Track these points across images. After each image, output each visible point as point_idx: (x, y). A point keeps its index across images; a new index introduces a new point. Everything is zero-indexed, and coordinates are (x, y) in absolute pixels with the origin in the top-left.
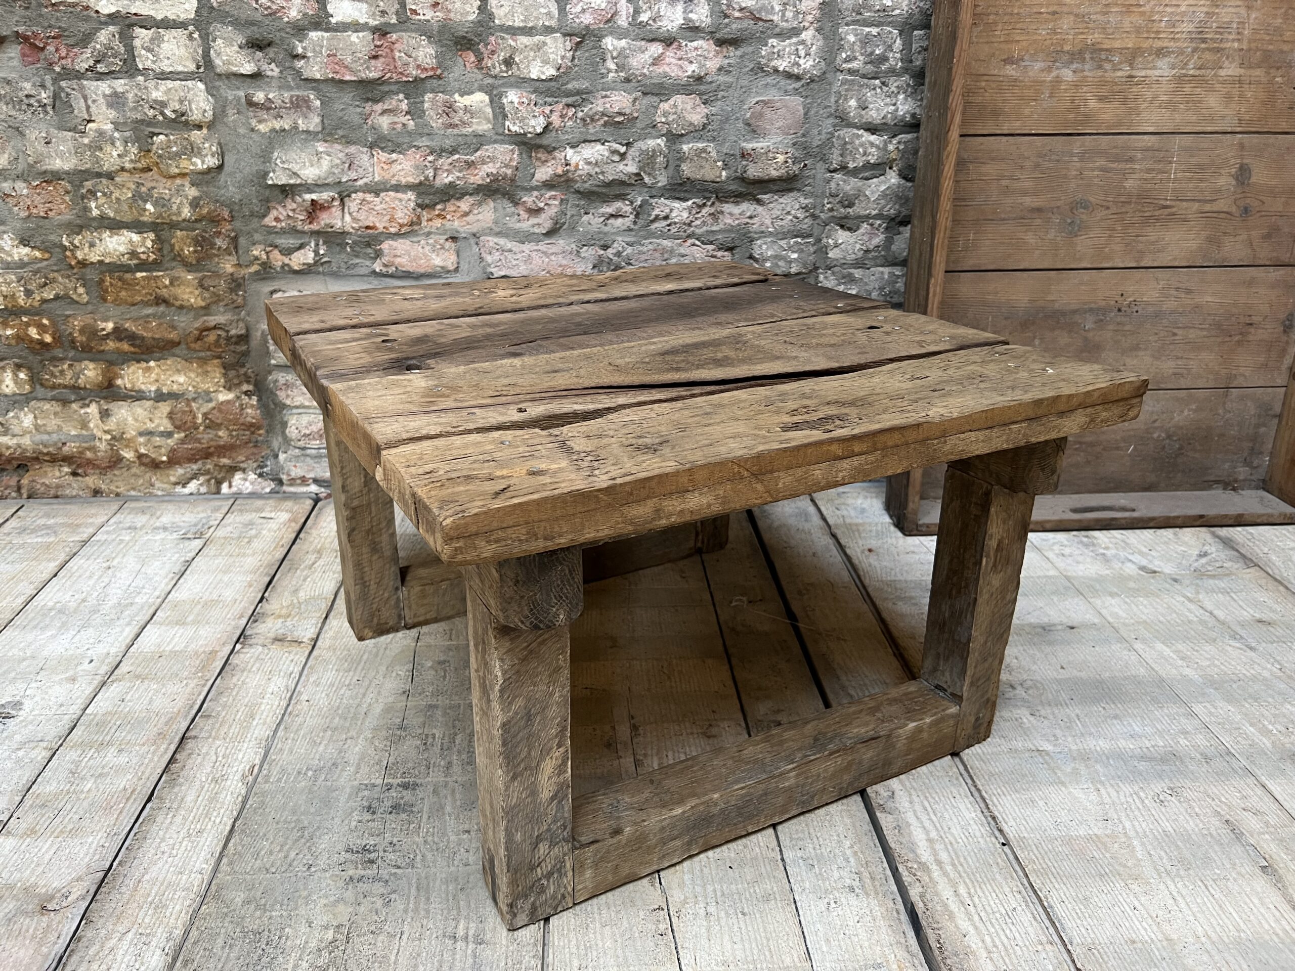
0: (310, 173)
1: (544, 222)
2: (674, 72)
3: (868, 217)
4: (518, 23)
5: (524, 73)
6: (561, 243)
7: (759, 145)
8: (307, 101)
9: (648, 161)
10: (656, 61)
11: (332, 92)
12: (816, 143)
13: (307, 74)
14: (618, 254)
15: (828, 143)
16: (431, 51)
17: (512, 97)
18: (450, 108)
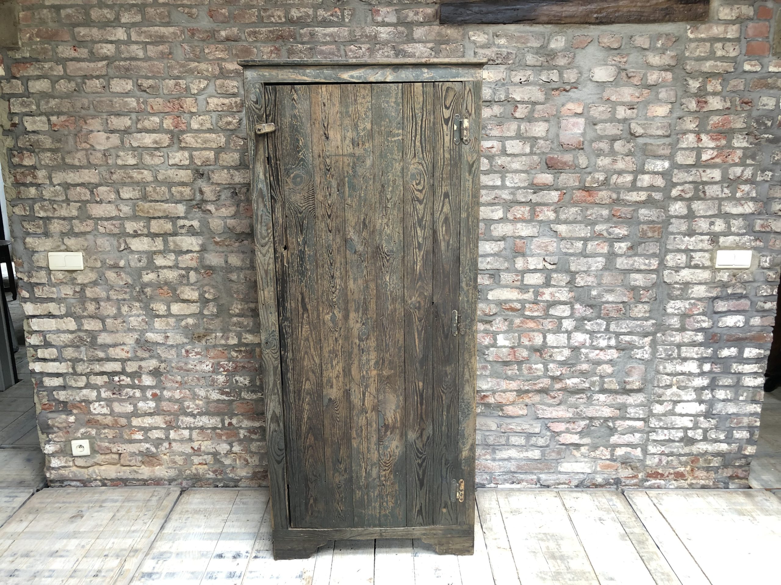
0: (484, 387)
1: (557, 401)
2: (603, 358)
3: (666, 401)
4: (555, 345)
5: (556, 359)
6: (562, 407)
7: (630, 379)
8: (486, 367)
9: (593, 384)
10: (597, 355)
11: (494, 364)
12: (649, 378)
13: (488, 359)
14: (581, 411)
15: (653, 378)
16: (527, 353)
17: (551, 366)
18: (531, 368)
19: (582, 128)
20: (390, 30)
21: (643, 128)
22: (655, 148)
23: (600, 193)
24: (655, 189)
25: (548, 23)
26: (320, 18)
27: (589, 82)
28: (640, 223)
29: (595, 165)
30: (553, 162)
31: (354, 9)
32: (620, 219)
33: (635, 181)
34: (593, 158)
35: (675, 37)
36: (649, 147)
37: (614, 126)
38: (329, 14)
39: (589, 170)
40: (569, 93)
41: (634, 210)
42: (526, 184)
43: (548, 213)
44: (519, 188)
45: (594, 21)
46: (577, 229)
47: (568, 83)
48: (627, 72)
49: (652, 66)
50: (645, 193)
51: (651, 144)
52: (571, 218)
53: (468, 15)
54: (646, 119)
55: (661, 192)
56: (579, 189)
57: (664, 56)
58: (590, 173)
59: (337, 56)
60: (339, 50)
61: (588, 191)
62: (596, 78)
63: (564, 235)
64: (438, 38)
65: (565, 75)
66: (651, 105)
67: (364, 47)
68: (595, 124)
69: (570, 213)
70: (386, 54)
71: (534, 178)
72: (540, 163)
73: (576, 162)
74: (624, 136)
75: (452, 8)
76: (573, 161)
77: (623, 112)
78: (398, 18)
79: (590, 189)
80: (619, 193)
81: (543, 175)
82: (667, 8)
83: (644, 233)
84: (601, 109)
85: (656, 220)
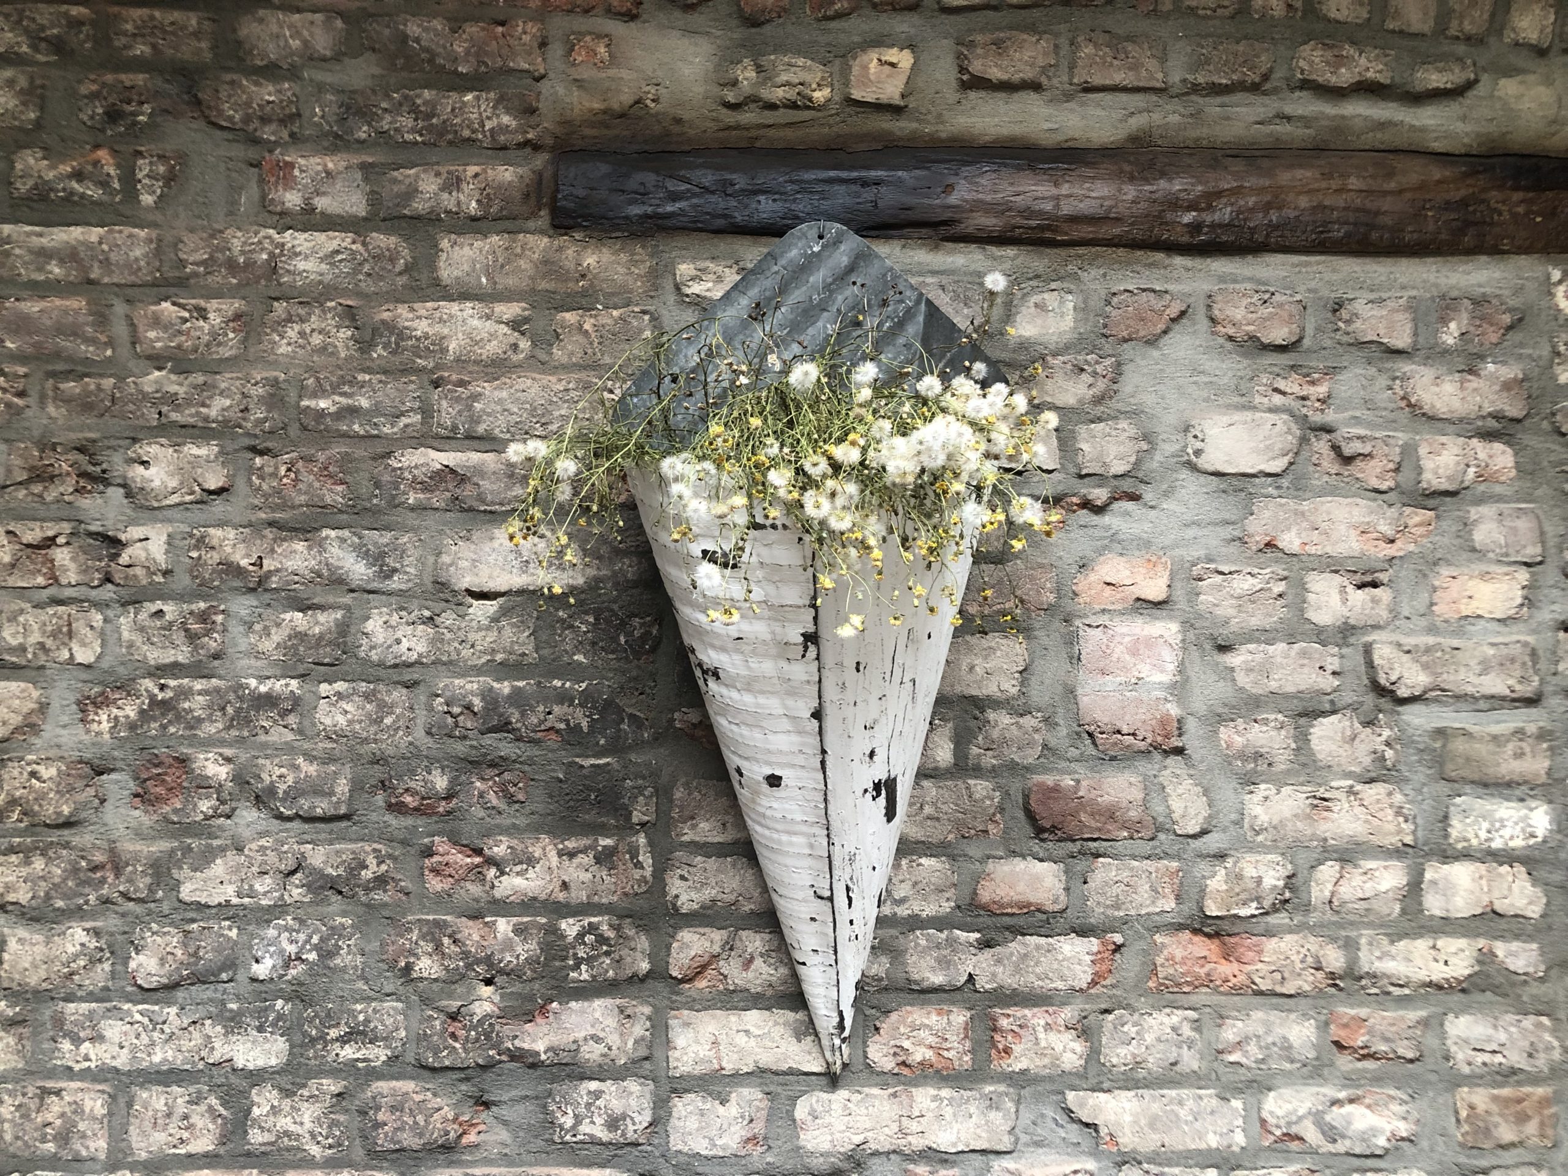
19: (1170, 659)
20: (334, 245)
21: (1425, 667)
22: (1482, 749)
23: (1271, 944)
24: (1503, 924)
25: (1002, 240)
26: (23, 187)
27: (1185, 474)
28: (1456, 1081)
29: (1238, 823)
30: (1056, 807)
31: (182, 157)
32: (1370, 1065)
33: (1415, 887)
34: (1227, 791)
35: (1510, 310)
36: (1459, 745)
37: (1303, 654)
38: (66, 168)
39: (1213, 842)
40: (1106, 519)
41: (1424, 1023)
42: (947, 907)
43: (1053, 1037)
44: (915, 923)
45: (1185, 239)
46: (1183, 1113)
47: (1099, 478)
48: (1337, 435)
49: (1432, 418)
50: (1462, 943)
51: (1466, 733)
52: (1154, 1063)
53: (674, 197)
54: (1432, 630)
55: (1530, 938)
56: (1180, 927)
57: (1474, 383)
58: (1221, 856)
59: (93, 341)
60: (102, 319)
61: (1217, 935)
62: (1214, 458)
63: (1128, 1140)
64: (543, 285)
65: (1084, 446)
66: (1445, 571)
67: (219, 311)
68: (1223, 648)
69: (1149, 1038)
70: (317, 340)
71: (977, 879)
72: (1001, 809)
73: (1158, 809)
74: (1348, 697)
75: (604, 168)
76: (1145, 804)
77: (1335, 598)
78: (374, 200)
79: (1226, 926)
80: (1350, 946)
81: (1019, 865)
82: (1464, 203)
83: (1480, 1127)
84: (1244, 584)
85: (1521, 1062)
